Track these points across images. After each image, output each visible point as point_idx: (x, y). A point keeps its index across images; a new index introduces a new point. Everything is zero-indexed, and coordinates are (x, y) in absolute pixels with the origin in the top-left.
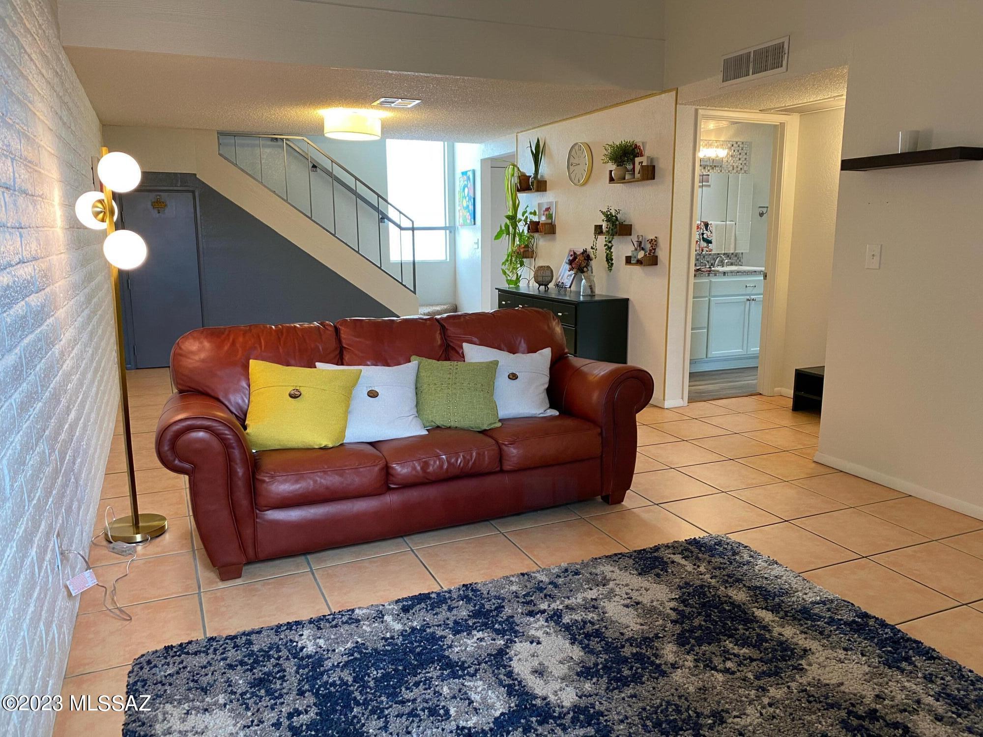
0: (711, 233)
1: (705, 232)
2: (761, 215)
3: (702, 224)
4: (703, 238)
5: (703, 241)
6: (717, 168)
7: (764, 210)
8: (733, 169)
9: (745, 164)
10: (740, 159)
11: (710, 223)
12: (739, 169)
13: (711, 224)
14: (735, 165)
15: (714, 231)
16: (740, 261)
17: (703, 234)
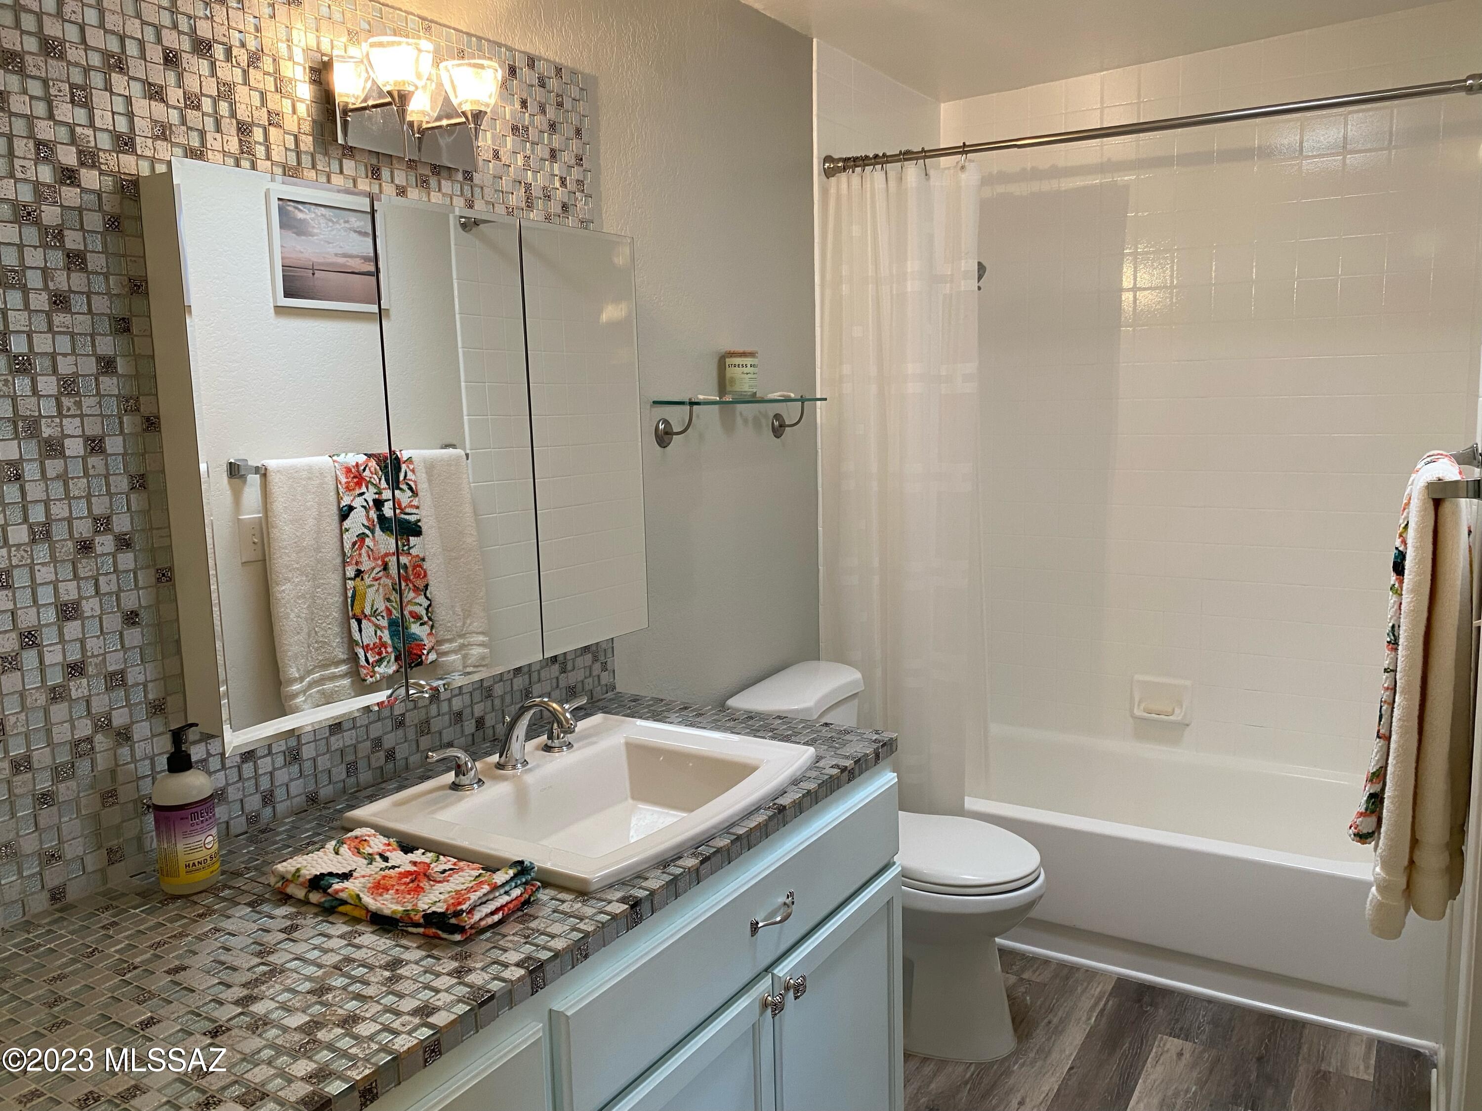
0: (415, 493)
1: (387, 494)
2: (664, 437)
3: (373, 464)
4: (382, 518)
5: (383, 529)
6: (446, 185)
7: (677, 417)
8: (530, 205)
9: (580, 182)
10: (553, 155)
11: (405, 455)
12: (555, 207)
13: (409, 460)
14: (538, 181)
15: (423, 487)
16: (604, 667)
17: (379, 504)
